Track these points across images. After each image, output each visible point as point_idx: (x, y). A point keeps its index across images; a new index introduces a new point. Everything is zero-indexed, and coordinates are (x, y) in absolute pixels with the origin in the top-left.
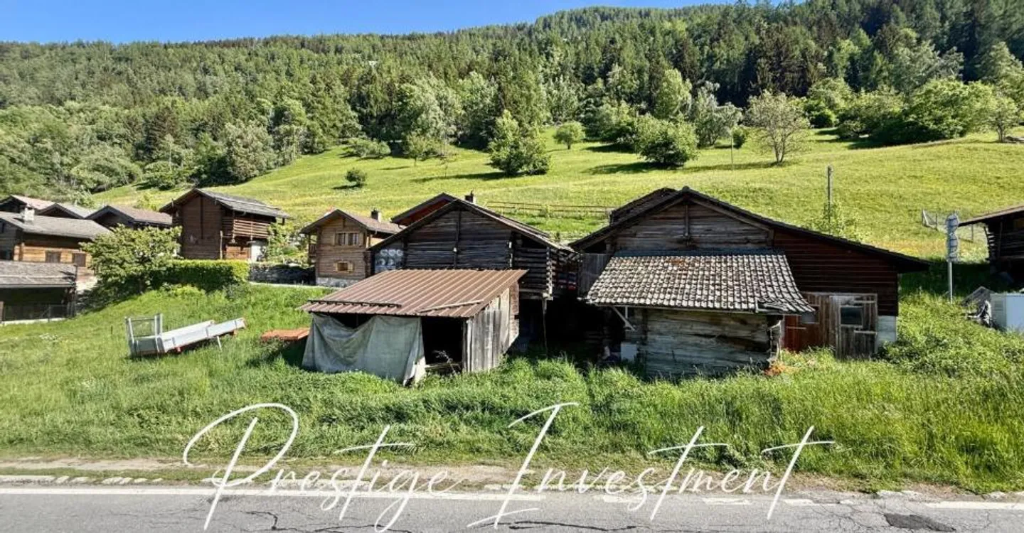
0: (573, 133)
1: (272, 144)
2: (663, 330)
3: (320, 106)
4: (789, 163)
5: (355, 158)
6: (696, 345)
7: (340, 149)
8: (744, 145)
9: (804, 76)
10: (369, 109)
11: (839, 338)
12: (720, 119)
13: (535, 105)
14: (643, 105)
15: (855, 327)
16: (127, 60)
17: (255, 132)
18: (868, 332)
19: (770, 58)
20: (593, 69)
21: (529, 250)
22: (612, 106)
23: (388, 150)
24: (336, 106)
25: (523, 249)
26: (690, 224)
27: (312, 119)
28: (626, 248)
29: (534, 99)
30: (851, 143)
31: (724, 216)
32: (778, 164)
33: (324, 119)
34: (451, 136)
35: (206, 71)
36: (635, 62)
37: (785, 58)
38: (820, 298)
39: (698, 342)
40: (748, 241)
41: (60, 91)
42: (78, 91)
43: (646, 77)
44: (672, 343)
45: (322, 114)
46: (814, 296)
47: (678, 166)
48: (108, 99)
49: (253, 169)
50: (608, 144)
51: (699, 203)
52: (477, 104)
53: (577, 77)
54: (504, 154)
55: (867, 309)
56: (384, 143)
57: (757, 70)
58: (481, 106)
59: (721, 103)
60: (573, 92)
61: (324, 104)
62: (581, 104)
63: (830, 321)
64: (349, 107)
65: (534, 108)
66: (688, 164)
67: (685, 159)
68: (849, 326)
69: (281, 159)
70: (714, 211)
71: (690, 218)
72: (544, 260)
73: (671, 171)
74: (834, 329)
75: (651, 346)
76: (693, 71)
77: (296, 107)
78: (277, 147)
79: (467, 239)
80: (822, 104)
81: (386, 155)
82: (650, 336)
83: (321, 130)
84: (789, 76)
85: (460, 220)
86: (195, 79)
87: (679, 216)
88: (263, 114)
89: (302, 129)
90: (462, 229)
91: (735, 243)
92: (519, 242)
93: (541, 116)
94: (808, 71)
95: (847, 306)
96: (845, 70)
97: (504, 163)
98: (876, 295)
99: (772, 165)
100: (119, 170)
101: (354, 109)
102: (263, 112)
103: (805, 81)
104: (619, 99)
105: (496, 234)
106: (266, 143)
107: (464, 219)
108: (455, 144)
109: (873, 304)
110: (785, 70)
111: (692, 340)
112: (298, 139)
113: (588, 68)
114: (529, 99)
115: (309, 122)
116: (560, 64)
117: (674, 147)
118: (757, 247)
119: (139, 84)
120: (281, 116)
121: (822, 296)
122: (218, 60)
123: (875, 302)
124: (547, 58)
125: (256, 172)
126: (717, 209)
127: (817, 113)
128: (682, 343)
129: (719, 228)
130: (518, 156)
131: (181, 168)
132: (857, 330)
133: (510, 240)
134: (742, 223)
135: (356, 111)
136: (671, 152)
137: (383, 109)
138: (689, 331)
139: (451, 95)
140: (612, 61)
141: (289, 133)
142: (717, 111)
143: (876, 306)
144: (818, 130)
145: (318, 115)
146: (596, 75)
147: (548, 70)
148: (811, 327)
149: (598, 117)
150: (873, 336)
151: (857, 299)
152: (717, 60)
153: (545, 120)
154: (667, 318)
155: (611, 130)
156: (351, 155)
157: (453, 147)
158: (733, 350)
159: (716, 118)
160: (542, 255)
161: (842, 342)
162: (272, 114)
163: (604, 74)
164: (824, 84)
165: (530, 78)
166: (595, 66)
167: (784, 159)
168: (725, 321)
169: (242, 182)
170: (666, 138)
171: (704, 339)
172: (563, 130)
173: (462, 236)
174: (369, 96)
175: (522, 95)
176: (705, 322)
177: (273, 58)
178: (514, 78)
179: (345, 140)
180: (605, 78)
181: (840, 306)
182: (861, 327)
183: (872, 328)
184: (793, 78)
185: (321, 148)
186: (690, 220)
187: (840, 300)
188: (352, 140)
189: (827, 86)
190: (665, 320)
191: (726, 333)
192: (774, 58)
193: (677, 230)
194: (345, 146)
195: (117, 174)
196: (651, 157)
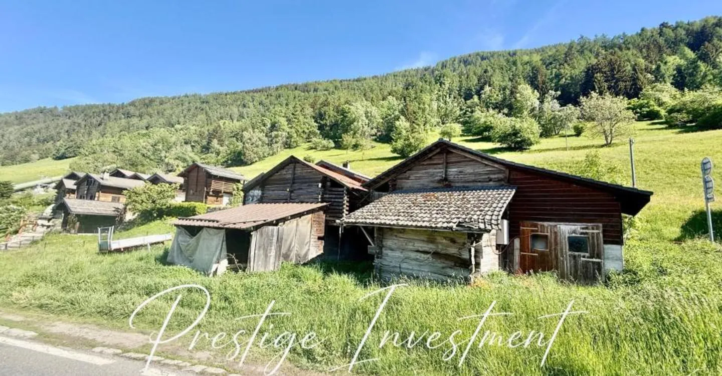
0: (452, 131)
1: (267, 142)
2: (394, 246)
3: (296, 121)
4: (617, 145)
5: (314, 150)
6: (416, 260)
7: (307, 145)
8: (583, 134)
9: (635, 84)
10: (325, 121)
11: (567, 264)
12: (561, 116)
13: (429, 114)
14: (506, 111)
15: (582, 254)
16: (207, 102)
17: (258, 135)
18: (594, 260)
19: (605, 73)
20: (471, 90)
21: (334, 189)
22: (482, 112)
23: (333, 145)
24: (305, 120)
25: (330, 189)
26: (446, 168)
27: (291, 128)
28: (402, 188)
29: (428, 110)
30: (680, 130)
31: (473, 160)
32: (608, 145)
33: (298, 128)
34: (373, 135)
35: (244, 106)
36: (501, 83)
37: (617, 72)
38: (549, 228)
39: (418, 257)
40: (490, 180)
41: (174, 119)
42: (182, 120)
43: (508, 92)
44: (399, 257)
45: (297, 125)
46: (544, 226)
47: (525, 149)
48: (195, 123)
49: (255, 157)
50: (479, 137)
51: (454, 151)
52: (390, 115)
53: (460, 95)
54: (400, 144)
55: (593, 237)
56: (331, 141)
57: (595, 81)
58: (393, 116)
59: (563, 104)
60: (456, 104)
61: (298, 119)
62: (462, 112)
63: (559, 248)
64: (313, 120)
65: (428, 116)
66: (533, 148)
67: (531, 144)
68: (577, 253)
69: (271, 152)
70: (466, 157)
71: (447, 163)
72: (342, 197)
73: (520, 152)
74: (563, 257)
75: (385, 260)
76: (544, 86)
77: (283, 121)
78: (270, 144)
79: (298, 182)
80: (652, 103)
81: (332, 148)
82: (384, 251)
83: (295, 134)
84: (622, 85)
85: (294, 170)
86: (238, 110)
87: (440, 162)
88: (264, 126)
89: (285, 134)
90: (296, 176)
91: (480, 182)
92: (329, 184)
93: (433, 120)
94: (639, 80)
95: (574, 235)
96: (672, 77)
97: (400, 150)
98: (601, 225)
99: (602, 146)
100: (188, 159)
101: (316, 121)
102: (264, 125)
103: (636, 87)
104: (488, 107)
105: (314, 178)
106: (263, 142)
107: (296, 169)
108: (375, 140)
109: (598, 233)
110: (618, 80)
111: (413, 255)
112: (281, 140)
113: (468, 90)
114: (424, 110)
115: (288, 130)
116: (449, 88)
117: (521, 136)
118: (497, 184)
119: (211, 115)
120: (273, 127)
121: (551, 226)
122: (251, 100)
123: (601, 231)
124: (441, 85)
125: (257, 159)
126: (467, 155)
127: (648, 109)
128: (406, 258)
129: (469, 169)
130: (409, 145)
131: (219, 157)
132: (584, 257)
133: (321, 182)
134: (486, 165)
135: (317, 123)
136: (519, 139)
137: (333, 121)
138: (411, 247)
139: (374, 111)
140: (485, 84)
141: (276, 136)
142: (559, 111)
143: (601, 235)
144: (649, 122)
145: (294, 126)
146: (473, 93)
147: (441, 93)
148: (542, 254)
149: (472, 119)
150: (599, 264)
151: (583, 229)
152: (562, 78)
153: (435, 123)
154: (396, 236)
155: (479, 127)
156: (312, 148)
157: (374, 142)
158: (444, 265)
159: (558, 115)
160: (341, 193)
161: (571, 268)
162: (269, 126)
163: (479, 94)
164: (652, 89)
165: (426, 98)
166: (473, 88)
167: (613, 142)
168: (439, 239)
169: (249, 165)
170: (514, 130)
171: (423, 255)
172: (446, 129)
173: (296, 181)
174: (325, 114)
175: (419, 108)
176: (423, 241)
177: (279, 97)
178: (415, 98)
179: (310, 140)
180: (479, 95)
181: (567, 235)
182: (587, 255)
183: (599, 257)
184: (625, 86)
185: (295, 145)
186: (447, 164)
187: (566, 229)
188: (314, 139)
189: (655, 89)
190: (395, 238)
191: (439, 250)
192: (608, 73)
193: (438, 172)
194: (309, 143)
195: (187, 161)
196: (504, 143)
